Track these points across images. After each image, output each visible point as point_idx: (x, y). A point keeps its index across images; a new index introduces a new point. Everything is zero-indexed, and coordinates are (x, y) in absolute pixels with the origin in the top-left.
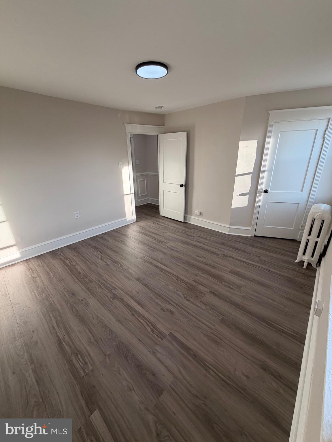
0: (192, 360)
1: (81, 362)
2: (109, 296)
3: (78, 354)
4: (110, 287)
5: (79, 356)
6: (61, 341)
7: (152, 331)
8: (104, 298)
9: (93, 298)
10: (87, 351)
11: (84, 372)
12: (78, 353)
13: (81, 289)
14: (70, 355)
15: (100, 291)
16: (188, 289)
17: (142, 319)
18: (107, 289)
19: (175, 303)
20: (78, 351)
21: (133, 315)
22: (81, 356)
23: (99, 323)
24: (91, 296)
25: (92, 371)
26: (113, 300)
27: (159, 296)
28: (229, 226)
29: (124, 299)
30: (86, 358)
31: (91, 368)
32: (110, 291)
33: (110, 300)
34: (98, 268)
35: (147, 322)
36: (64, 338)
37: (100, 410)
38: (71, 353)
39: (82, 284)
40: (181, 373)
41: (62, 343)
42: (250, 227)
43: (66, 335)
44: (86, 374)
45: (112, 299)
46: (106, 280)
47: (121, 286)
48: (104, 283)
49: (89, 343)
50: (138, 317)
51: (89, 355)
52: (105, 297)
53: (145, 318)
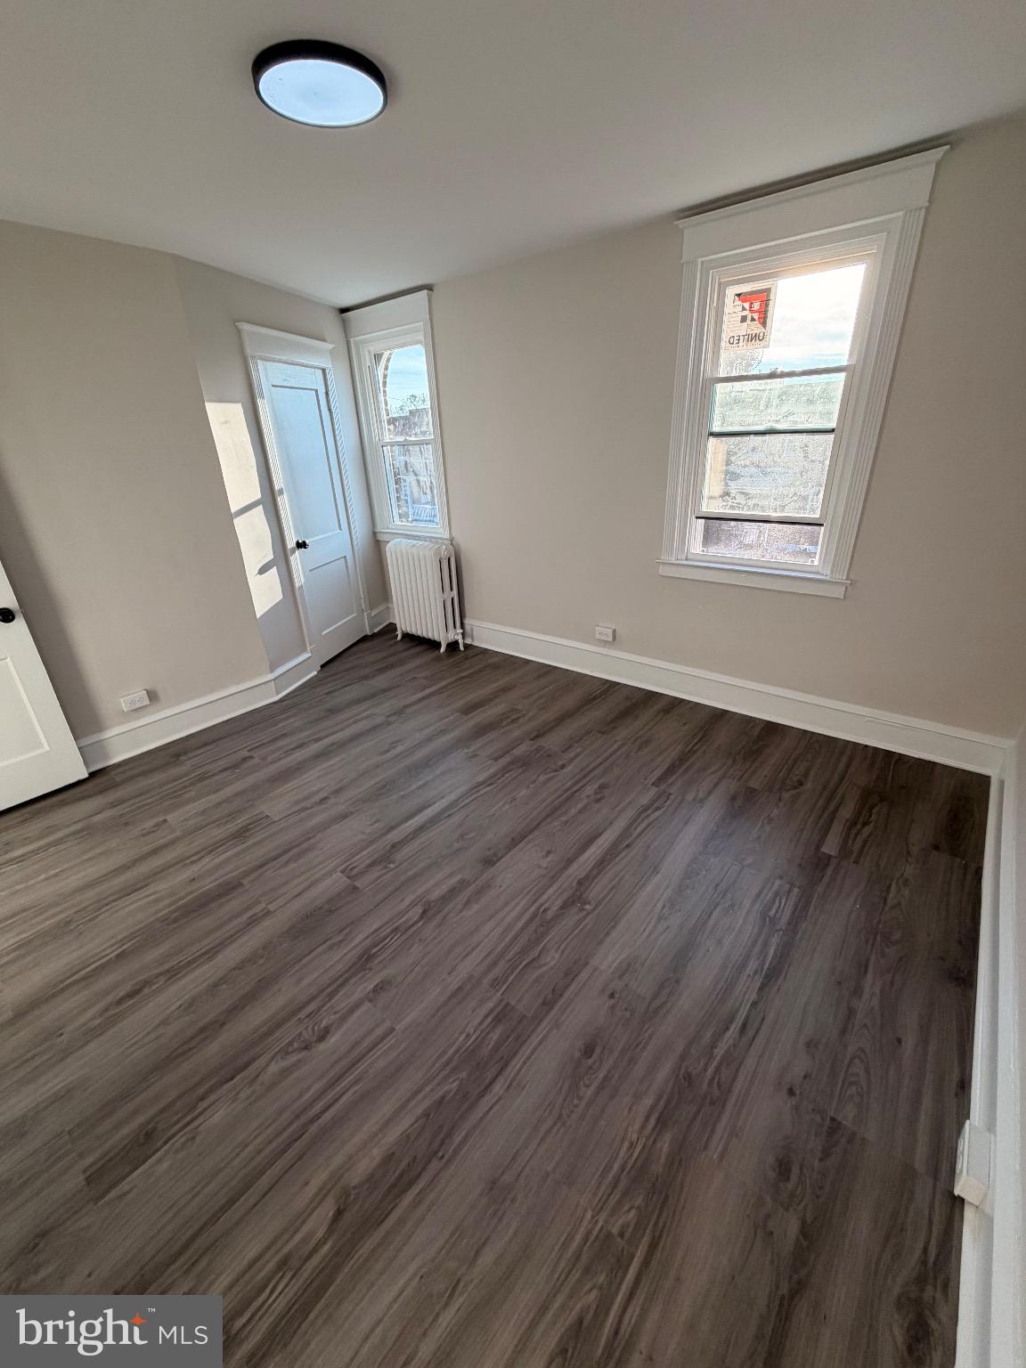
0: (688, 763)
1: (780, 903)
2: (577, 918)
3: (770, 918)
4: (532, 927)
5: (772, 913)
6: (766, 974)
7: (658, 809)
8: (589, 926)
9: (594, 962)
10: (755, 901)
11: (790, 891)
12: (768, 919)
13: (555, 1031)
14: (781, 932)
15: (557, 956)
16: (524, 768)
17: (635, 829)
18: (543, 935)
19: (575, 784)
20: (765, 921)
21: (628, 846)
22: (770, 909)
23: (677, 907)
24: (584, 975)
25: (781, 878)
26: (589, 903)
27: (555, 809)
28: (271, 676)
29: (579, 877)
30: (768, 898)
31: (778, 882)
32: (548, 925)
33: (594, 909)
34: (399, 1027)
35: (641, 819)
36: (755, 973)
37: (818, 848)
38: (776, 935)
39: (520, 1047)
40: (714, 773)
41: (768, 968)
42: (304, 650)
43: (747, 973)
44: (792, 885)
45: (588, 907)
46: (489, 959)
47: (524, 902)
48: (508, 957)
49: (736, 907)
50: (631, 835)
51: (758, 895)
52: (581, 926)
53: (631, 824)
